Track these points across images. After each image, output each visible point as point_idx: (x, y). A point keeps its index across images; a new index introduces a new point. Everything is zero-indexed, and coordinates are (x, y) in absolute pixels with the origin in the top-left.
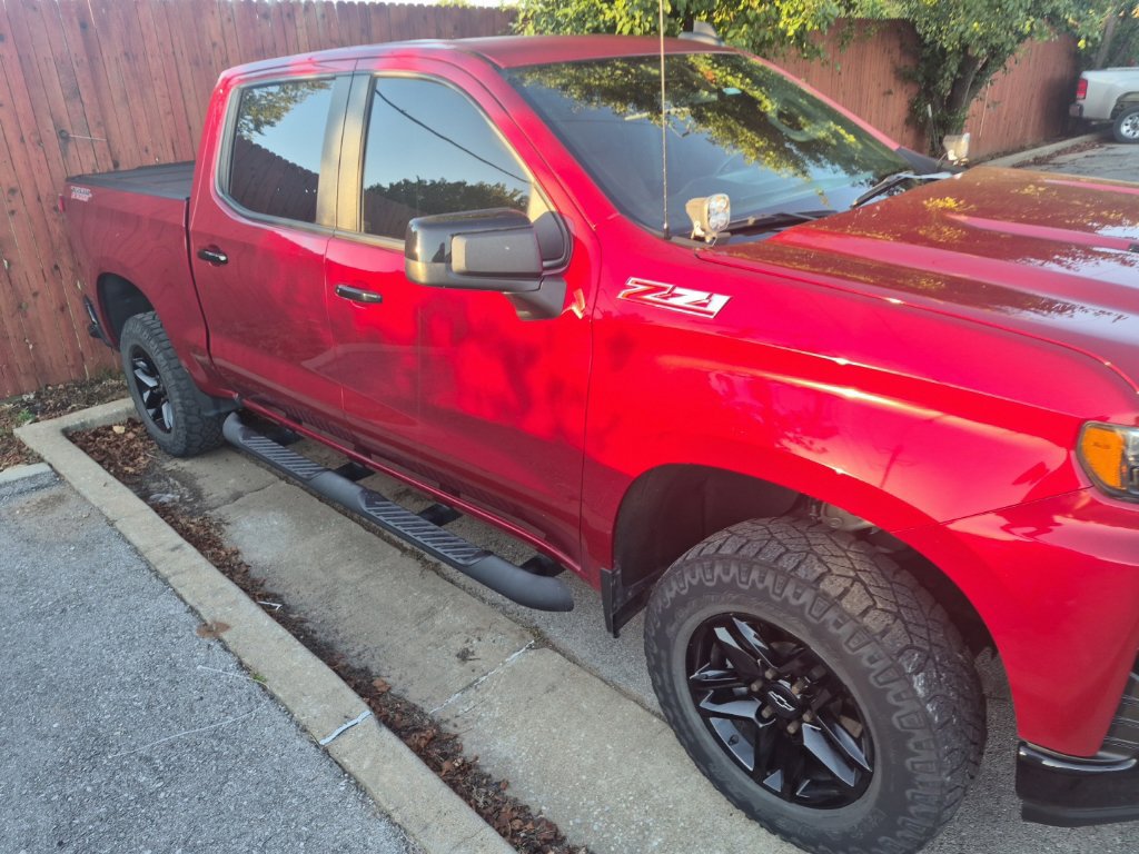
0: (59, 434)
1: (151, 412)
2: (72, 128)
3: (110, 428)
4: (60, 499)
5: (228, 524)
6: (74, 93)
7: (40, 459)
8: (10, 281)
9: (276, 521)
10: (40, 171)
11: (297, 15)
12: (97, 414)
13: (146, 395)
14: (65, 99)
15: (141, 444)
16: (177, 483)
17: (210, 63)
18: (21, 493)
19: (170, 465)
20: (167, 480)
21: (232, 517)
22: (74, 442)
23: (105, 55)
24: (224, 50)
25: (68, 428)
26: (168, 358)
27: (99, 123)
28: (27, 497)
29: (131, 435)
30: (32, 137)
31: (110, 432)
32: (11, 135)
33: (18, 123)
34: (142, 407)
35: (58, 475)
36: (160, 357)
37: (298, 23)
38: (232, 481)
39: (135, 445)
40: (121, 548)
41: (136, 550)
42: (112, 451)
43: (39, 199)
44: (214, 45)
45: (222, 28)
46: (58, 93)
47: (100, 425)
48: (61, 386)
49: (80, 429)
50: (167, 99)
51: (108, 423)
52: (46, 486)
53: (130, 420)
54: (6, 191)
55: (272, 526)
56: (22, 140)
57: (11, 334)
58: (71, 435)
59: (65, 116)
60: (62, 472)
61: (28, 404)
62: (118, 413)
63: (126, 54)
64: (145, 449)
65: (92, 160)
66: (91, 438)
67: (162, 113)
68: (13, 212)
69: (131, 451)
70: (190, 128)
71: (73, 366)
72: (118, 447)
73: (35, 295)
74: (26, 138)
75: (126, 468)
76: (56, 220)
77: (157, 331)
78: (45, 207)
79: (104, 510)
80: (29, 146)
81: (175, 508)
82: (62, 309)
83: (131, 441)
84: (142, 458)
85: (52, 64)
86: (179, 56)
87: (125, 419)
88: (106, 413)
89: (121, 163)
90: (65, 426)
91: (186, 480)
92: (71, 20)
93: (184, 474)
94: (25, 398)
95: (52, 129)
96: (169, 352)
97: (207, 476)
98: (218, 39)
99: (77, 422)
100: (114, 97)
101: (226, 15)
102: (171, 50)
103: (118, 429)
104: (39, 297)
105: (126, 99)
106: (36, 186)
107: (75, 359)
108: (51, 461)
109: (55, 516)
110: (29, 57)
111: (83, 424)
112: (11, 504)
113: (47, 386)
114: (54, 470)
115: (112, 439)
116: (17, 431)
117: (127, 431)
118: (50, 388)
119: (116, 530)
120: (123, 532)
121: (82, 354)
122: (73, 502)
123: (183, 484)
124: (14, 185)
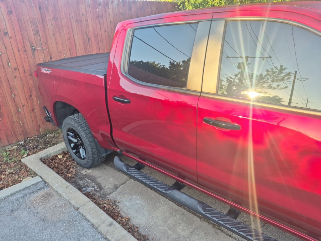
0: (40, 161)
1: (74, 151)
2: (36, 46)
3: (57, 156)
4: (49, 195)
5: (119, 203)
6: (37, 33)
7: (36, 175)
8: (15, 102)
9: (138, 201)
10: (25, 61)
11: (109, 4)
12: (51, 151)
13: (72, 145)
14: (34, 35)
15: (70, 163)
16: (90, 181)
17: (82, 21)
18: (33, 192)
19: (84, 172)
20: (85, 179)
21: (119, 199)
22: (45, 163)
23: (47, 19)
24: (86, 16)
25: (42, 158)
26: (86, 134)
27: (45, 43)
28: (36, 195)
29: (65, 159)
30: (22, 49)
31: (57, 158)
32: (15, 49)
33: (17, 44)
34: (71, 150)
35: (46, 182)
36: (83, 133)
37: (110, 7)
38: (111, 179)
39: (68, 163)
40: (86, 224)
41: (92, 225)
42: (60, 166)
43: (25, 72)
44: (83, 14)
45: (86, 9)
46: (31, 33)
47: (53, 155)
48: (32, 138)
49: (46, 158)
50: (68, 34)
51: (56, 154)
52: (42, 189)
53: (63, 152)
54: (13, 69)
55: (137, 204)
56: (19, 50)
57: (15, 121)
58: (43, 161)
59: (34, 41)
60: (47, 181)
61: (23, 146)
62: (59, 150)
63: (54, 18)
64: (72, 165)
65: (43, 57)
66: (51, 161)
67: (66, 39)
68: (15, 77)
69: (67, 166)
70: (75, 44)
71: (36, 130)
72: (61, 164)
73: (23, 106)
74: (20, 49)
75: (68, 175)
76: (30, 79)
77: (81, 123)
78: (27, 74)
79: (71, 202)
80: (21, 53)
81: (93, 194)
82: (33, 110)
83: (66, 162)
84: (72, 169)
85: (29, 22)
86: (71, 18)
87: (61, 152)
88: (55, 151)
89: (52, 57)
90: (40, 157)
91: (94, 180)
92: (36, 6)
93: (91, 176)
94: (20, 143)
95: (29, 46)
96: (86, 131)
97: (100, 177)
98: (84, 12)
99: (45, 155)
100: (50, 34)
101: (87, 4)
102: (69, 17)
103: (60, 157)
104: (25, 107)
105: (54, 35)
106: (23, 66)
107: (37, 128)
108: (41, 175)
109: (51, 204)
110: (21, 19)
111: (47, 156)
112: (30, 199)
113: (28, 138)
114: (43, 180)
115: (58, 161)
116: (23, 160)
117: (63, 157)
118: (29, 138)
119: (80, 213)
120: (84, 214)
121: (39, 126)
122: (56, 197)
123: (92, 181)
124: (16, 67)
